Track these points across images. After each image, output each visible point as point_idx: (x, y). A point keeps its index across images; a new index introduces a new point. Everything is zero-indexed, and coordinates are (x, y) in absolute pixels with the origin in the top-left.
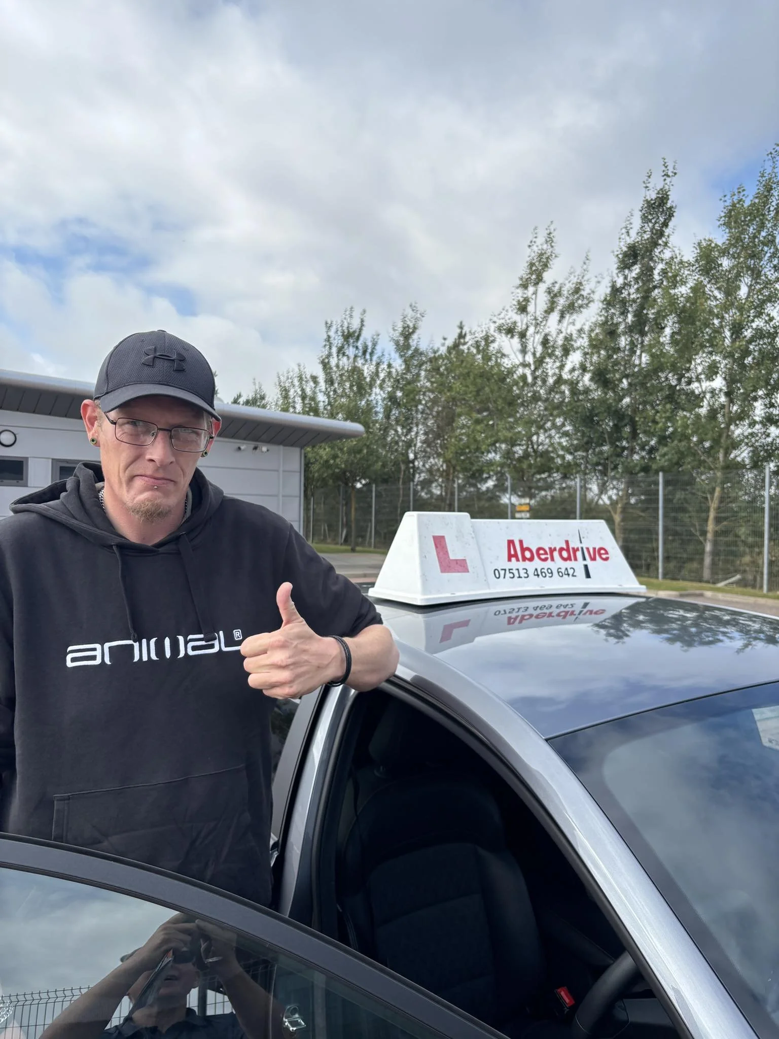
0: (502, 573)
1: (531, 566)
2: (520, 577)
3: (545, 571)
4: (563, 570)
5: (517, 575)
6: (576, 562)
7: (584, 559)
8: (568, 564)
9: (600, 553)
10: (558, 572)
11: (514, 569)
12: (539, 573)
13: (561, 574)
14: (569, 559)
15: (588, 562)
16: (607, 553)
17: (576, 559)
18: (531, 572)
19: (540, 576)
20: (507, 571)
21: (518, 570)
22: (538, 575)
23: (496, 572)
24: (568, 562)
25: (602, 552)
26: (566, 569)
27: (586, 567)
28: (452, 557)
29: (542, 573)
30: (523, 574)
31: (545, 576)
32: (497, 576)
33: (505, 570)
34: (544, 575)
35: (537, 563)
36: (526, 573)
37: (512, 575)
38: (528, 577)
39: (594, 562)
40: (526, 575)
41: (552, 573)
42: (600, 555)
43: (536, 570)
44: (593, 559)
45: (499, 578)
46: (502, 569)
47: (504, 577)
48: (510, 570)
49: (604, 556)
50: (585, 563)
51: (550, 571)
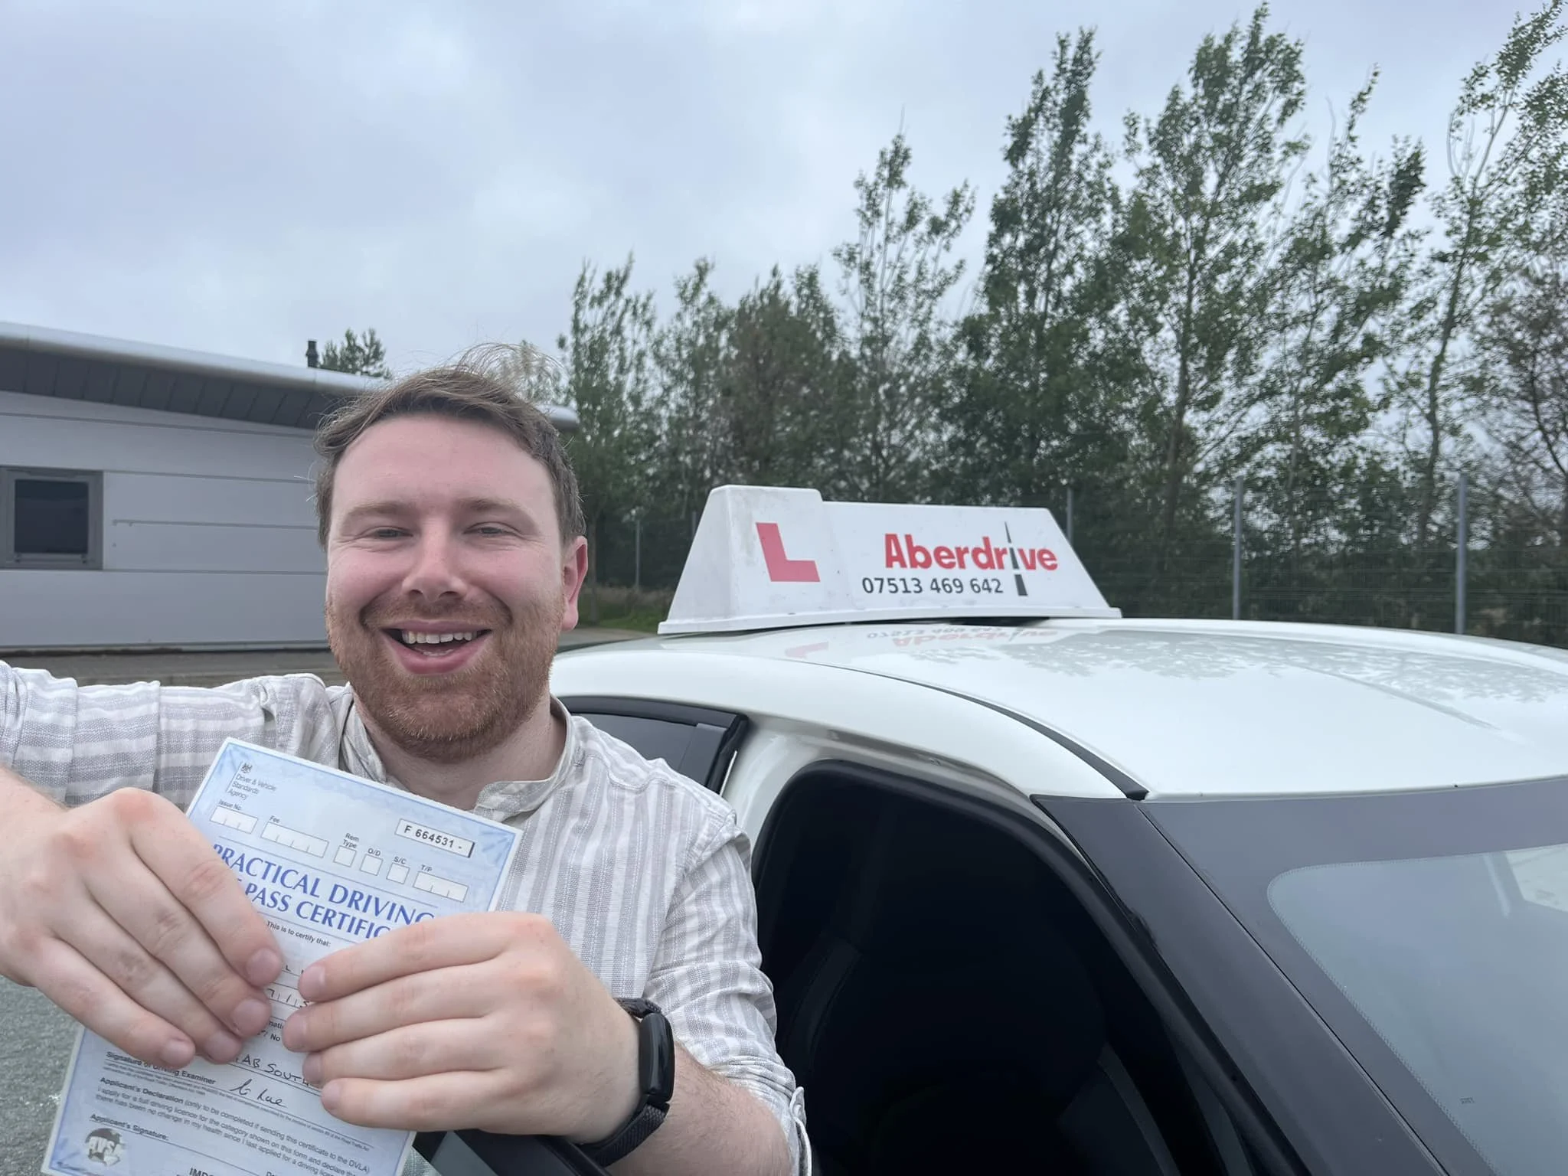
0: (877, 584)
1: (926, 576)
2: (906, 591)
3: (951, 583)
4: (980, 583)
5: (901, 587)
6: (1001, 571)
7: (1016, 566)
8: (989, 574)
9: (1042, 558)
10: (973, 586)
11: (897, 578)
12: (940, 586)
13: (976, 588)
14: (989, 565)
15: (1022, 570)
16: (1053, 558)
17: (1001, 566)
18: (926, 584)
19: (942, 591)
20: (886, 583)
21: (903, 580)
22: (938, 589)
23: (867, 582)
24: (989, 570)
25: (1046, 556)
26: (986, 581)
27: (1019, 578)
28: (791, 556)
29: (944, 586)
30: (911, 586)
31: (951, 591)
32: (869, 589)
33: (882, 580)
34: (948, 588)
35: (936, 571)
36: (918, 585)
37: (893, 588)
38: (921, 591)
39: (1032, 572)
40: (918, 589)
41: (961, 586)
42: (1042, 561)
43: (935, 580)
44: (1031, 566)
45: (871, 591)
46: (876, 579)
47: (881, 591)
48: (889, 580)
49: (1049, 563)
50: (1017, 572)
51: (957, 583)
